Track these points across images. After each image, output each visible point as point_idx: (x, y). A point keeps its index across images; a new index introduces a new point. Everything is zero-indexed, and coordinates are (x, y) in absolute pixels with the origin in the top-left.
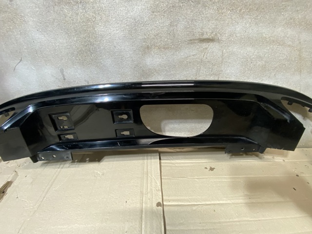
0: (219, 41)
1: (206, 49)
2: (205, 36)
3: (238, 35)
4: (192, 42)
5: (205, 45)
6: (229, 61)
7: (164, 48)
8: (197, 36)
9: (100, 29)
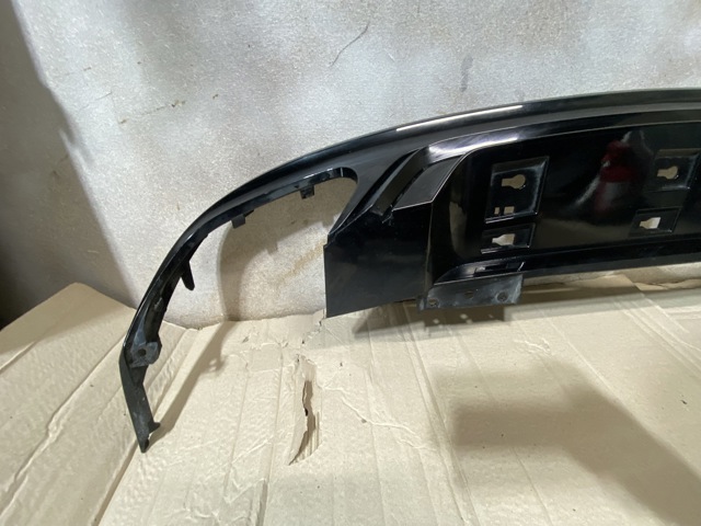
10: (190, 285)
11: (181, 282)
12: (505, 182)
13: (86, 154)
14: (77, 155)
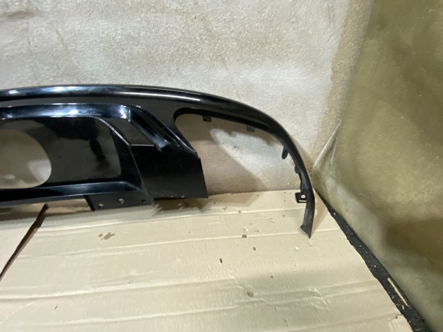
0: (39, 13)
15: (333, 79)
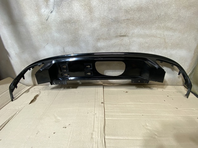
0: (128, 36)
1: (123, 39)
2: (122, 35)
3: (136, 34)
4: (117, 37)
5: (122, 38)
6: (133, 44)
7: (105, 39)
8: (119, 34)
9: (80, 32)
10: (24, 78)
11: (22, 78)
12: (63, 67)
13: (11, 58)
14: (10, 58)
15: (194, 54)
